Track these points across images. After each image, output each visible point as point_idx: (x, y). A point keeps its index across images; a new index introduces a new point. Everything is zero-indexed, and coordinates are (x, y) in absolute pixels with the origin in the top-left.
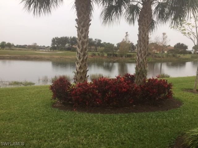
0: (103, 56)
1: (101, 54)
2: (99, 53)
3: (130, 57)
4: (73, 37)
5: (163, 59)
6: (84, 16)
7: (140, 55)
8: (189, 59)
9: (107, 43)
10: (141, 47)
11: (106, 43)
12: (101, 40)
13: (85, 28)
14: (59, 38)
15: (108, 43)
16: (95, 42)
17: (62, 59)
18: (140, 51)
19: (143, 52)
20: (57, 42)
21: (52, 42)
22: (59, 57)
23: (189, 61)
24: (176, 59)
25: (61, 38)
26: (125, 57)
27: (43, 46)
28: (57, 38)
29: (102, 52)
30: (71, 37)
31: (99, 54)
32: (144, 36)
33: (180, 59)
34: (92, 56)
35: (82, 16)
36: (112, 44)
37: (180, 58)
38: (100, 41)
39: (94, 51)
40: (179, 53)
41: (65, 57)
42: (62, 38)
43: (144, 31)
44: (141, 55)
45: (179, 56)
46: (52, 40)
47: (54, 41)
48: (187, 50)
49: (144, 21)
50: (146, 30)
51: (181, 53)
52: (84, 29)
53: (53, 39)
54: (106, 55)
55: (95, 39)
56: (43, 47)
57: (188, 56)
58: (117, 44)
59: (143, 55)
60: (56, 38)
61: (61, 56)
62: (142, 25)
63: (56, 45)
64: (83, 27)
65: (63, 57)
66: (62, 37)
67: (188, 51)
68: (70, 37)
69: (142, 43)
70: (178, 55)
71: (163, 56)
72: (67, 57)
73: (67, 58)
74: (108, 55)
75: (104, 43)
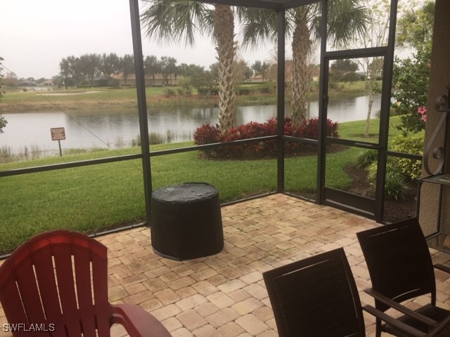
0: (189, 94)
1: (185, 91)
2: (181, 88)
3: (246, 94)
4: (109, 54)
5: (311, 94)
6: (228, 45)
7: (296, 90)
8: (362, 91)
9: (188, 64)
10: (297, 79)
11: (186, 65)
12: (175, 58)
13: (230, 59)
14: (77, 59)
15: (192, 66)
16: (163, 64)
17: (104, 106)
18: (297, 84)
19: (300, 86)
20: (73, 67)
21: (62, 68)
22: (96, 102)
23: (362, 95)
24: (337, 93)
25: (82, 58)
26: (236, 93)
27: (29, 79)
28: (71, 59)
29: (186, 86)
30: (105, 56)
31: (180, 92)
32: (300, 65)
33: (345, 92)
34: (167, 97)
35: (225, 45)
36: (199, 67)
37: (344, 90)
38: (173, 61)
39: (160, 84)
40: (341, 81)
41: (110, 102)
42: (84, 59)
43: (300, 58)
44: (299, 90)
45: (343, 87)
46: (61, 65)
47: (64, 65)
48: (357, 71)
49: (301, 45)
50: (303, 57)
51: (346, 79)
52: (229, 61)
53: (64, 60)
54: (195, 92)
55: (162, 58)
56: (29, 82)
57: (359, 85)
58: (210, 67)
59: (300, 90)
60: (69, 58)
61: (100, 101)
62: (298, 51)
63: (71, 76)
64: (228, 58)
65: (106, 102)
66: (83, 55)
67: (359, 75)
68: (102, 55)
69: (298, 75)
70: (340, 84)
71: (312, 87)
72: (113, 102)
73: (113, 104)
74: (201, 91)
75: (183, 65)
